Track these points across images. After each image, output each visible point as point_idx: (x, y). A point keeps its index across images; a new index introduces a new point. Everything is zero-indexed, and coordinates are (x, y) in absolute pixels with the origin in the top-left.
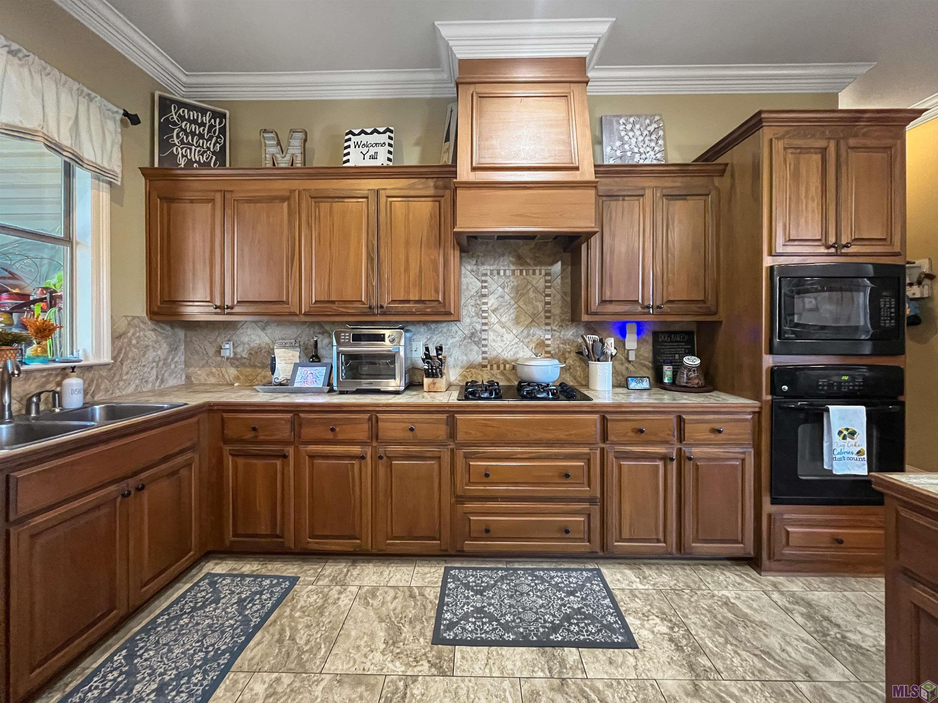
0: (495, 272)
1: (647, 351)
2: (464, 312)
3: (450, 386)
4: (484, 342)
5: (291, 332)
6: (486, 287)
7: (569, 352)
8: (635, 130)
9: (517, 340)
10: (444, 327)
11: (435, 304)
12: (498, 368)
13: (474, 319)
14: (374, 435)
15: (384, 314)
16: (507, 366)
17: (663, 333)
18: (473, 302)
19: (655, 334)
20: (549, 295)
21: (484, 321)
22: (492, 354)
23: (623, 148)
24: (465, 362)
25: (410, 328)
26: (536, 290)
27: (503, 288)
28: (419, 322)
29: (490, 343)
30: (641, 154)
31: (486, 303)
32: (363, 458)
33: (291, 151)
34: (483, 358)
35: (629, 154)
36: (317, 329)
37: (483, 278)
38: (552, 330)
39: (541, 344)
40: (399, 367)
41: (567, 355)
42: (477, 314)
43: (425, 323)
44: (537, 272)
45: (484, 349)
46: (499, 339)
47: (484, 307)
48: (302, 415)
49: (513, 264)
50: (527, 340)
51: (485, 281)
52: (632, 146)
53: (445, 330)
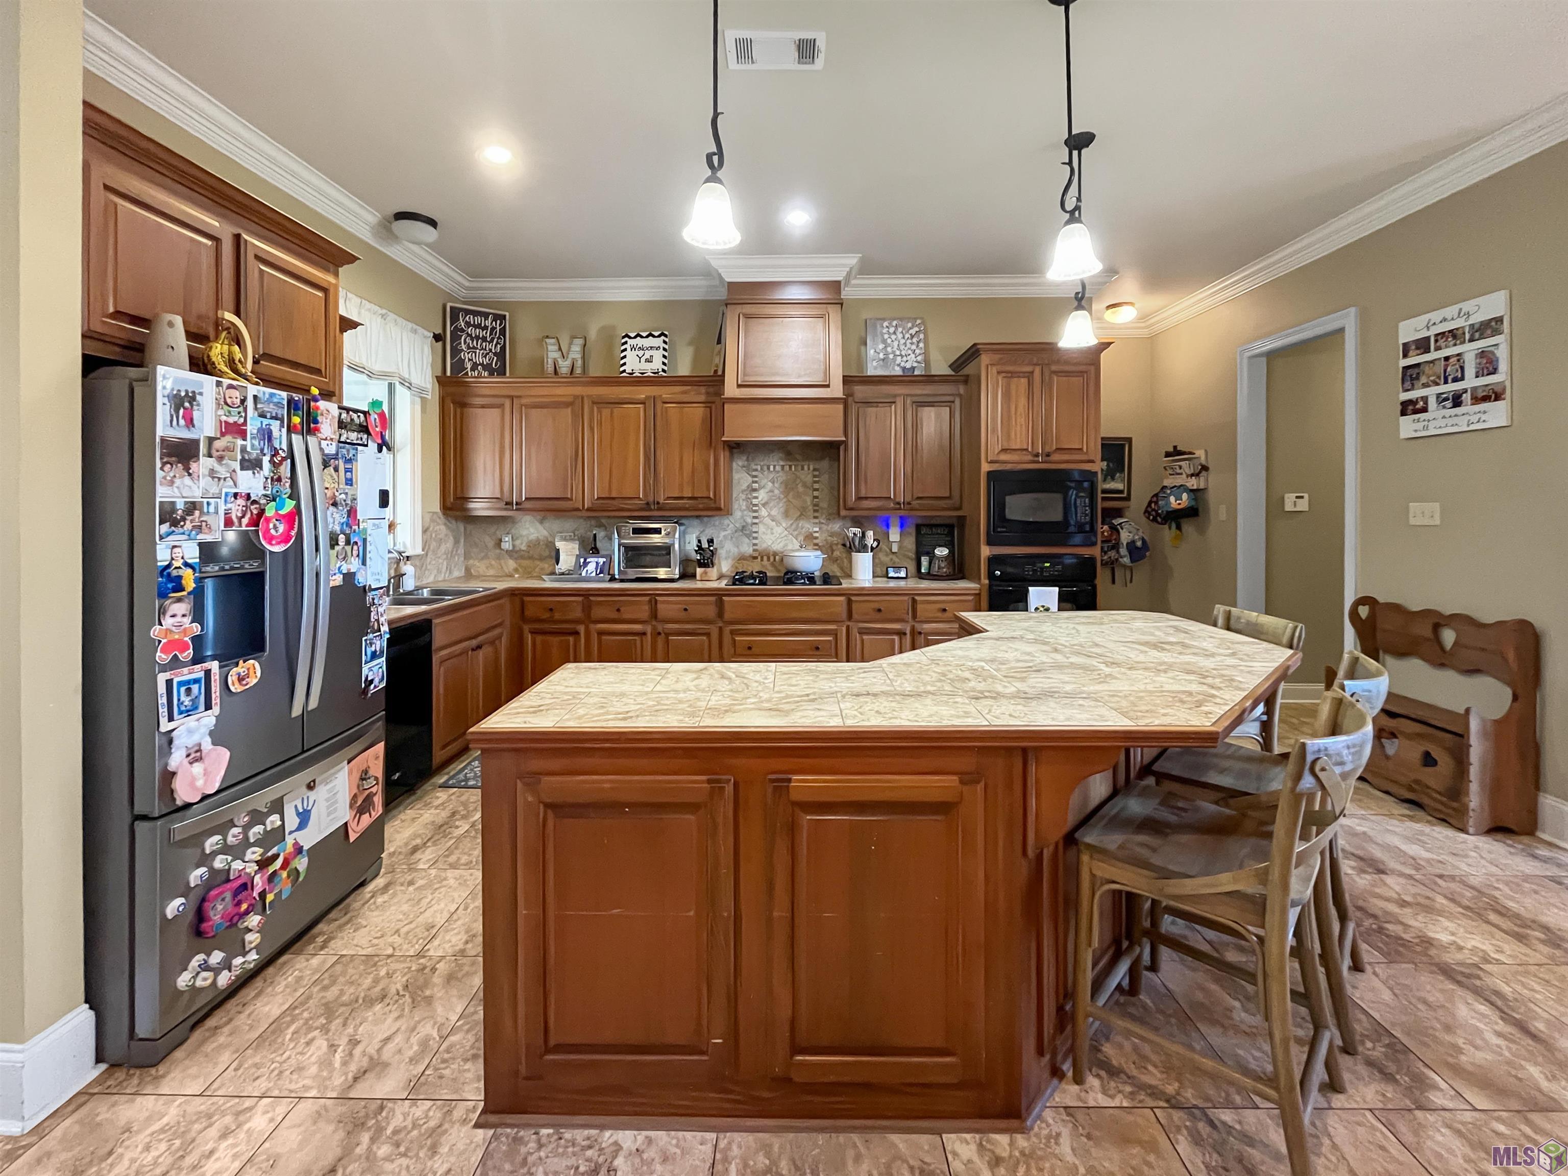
0: (765, 468)
1: (910, 543)
2: (735, 506)
3: (721, 577)
4: (755, 535)
5: (569, 525)
6: (756, 482)
7: (837, 544)
8: (898, 333)
9: (786, 532)
10: (716, 521)
11: (706, 501)
12: (769, 559)
13: (745, 513)
14: (654, 615)
15: (659, 509)
16: (777, 558)
17: (924, 525)
18: (744, 497)
19: (918, 527)
20: (817, 490)
21: (755, 514)
22: (762, 546)
23: (886, 351)
24: (736, 554)
25: (683, 521)
26: (805, 485)
27: (773, 483)
28: (692, 516)
29: (760, 535)
30: (902, 356)
31: (756, 498)
32: (644, 634)
33: (572, 355)
34: (754, 550)
35: (891, 356)
36: (593, 522)
37: (754, 473)
38: (821, 523)
39: (809, 537)
40: (675, 558)
41: (834, 547)
42: (748, 507)
43: (698, 517)
44: (806, 467)
45: (755, 541)
46: (769, 531)
47: (755, 501)
48: (592, 598)
49: (782, 459)
50: (796, 533)
51: (756, 476)
52: (895, 349)
53: (717, 523)
